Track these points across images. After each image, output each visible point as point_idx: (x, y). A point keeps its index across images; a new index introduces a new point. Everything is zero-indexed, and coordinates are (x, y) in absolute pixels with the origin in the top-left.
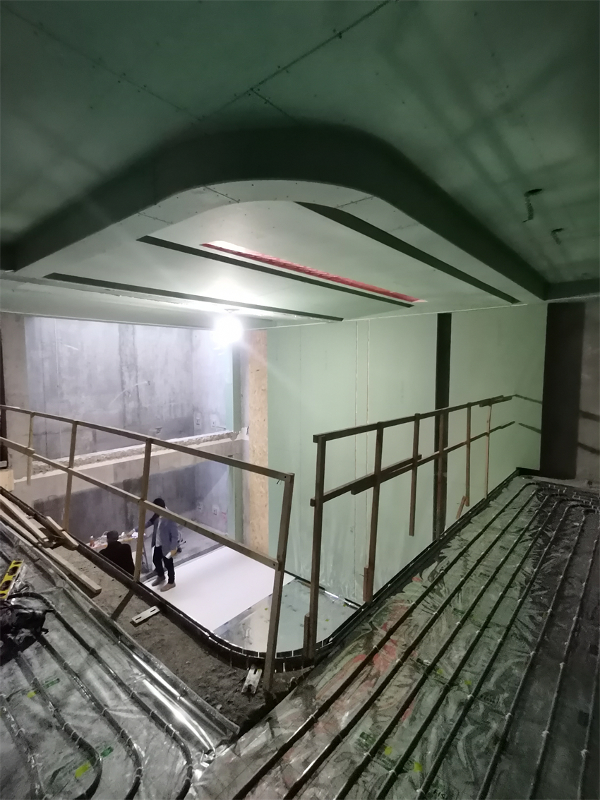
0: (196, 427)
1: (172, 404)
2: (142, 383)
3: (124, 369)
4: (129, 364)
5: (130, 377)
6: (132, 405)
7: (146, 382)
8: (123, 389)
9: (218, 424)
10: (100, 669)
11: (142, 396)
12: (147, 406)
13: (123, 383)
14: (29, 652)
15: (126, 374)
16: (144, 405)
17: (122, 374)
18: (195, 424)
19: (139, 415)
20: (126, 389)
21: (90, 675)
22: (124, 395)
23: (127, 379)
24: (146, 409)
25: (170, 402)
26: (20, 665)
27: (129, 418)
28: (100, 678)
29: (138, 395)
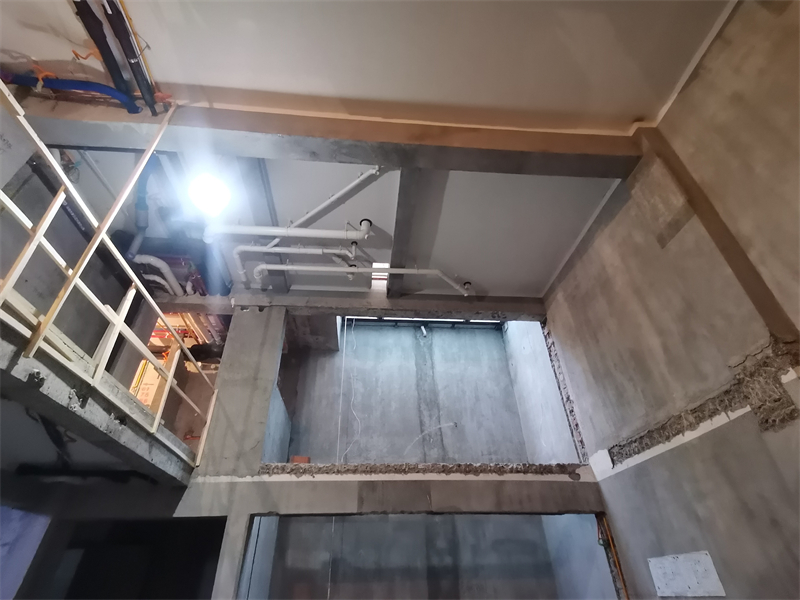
2: (446, 424)
3: (423, 406)
5: (430, 416)
6: (435, 452)
7: (452, 424)
11: (448, 441)
15: (426, 413)
23: (426, 420)
29: (442, 440)
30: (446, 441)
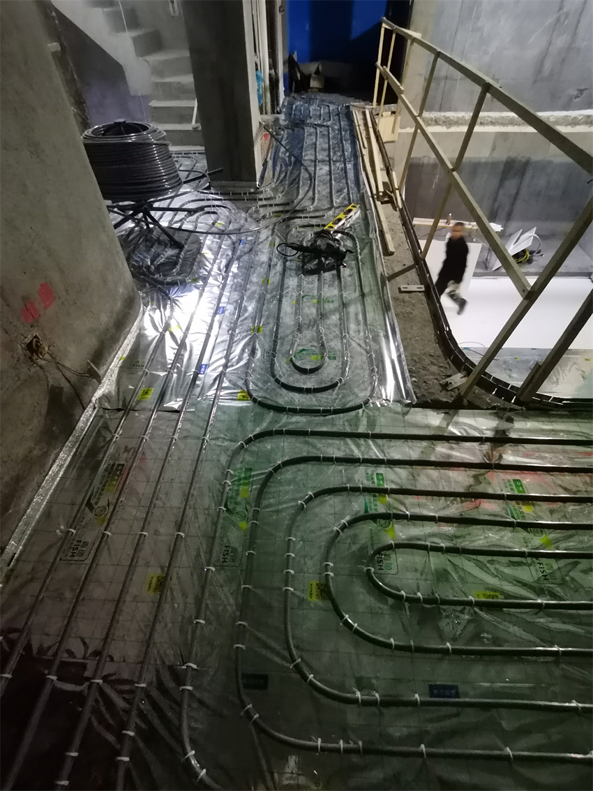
10: (360, 308)
14: (327, 275)
21: (352, 309)
26: (319, 280)
28: (356, 315)
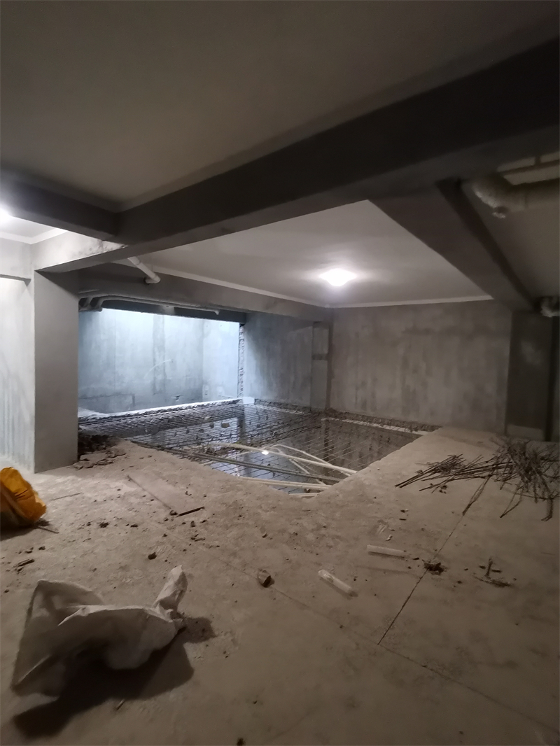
0: (204, 396)
1: (188, 378)
2: (167, 361)
3: (156, 350)
4: (159, 346)
5: (160, 355)
6: (160, 377)
7: (170, 360)
8: (154, 365)
9: (223, 394)
11: (167, 370)
12: (170, 378)
13: (154, 360)
15: (157, 353)
16: (168, 378)
17: (154, 353)
18: (204, 393)
19: (164, 385)
20: (157, 365)
22: (155, 369)
23: (157, 357)
24: (170, 381)
25: (187, 376)
27: (158, 388)
29: (164, 370)
30: (166, 370)
